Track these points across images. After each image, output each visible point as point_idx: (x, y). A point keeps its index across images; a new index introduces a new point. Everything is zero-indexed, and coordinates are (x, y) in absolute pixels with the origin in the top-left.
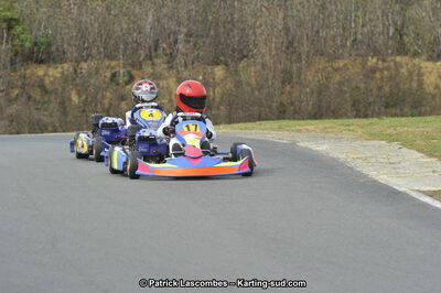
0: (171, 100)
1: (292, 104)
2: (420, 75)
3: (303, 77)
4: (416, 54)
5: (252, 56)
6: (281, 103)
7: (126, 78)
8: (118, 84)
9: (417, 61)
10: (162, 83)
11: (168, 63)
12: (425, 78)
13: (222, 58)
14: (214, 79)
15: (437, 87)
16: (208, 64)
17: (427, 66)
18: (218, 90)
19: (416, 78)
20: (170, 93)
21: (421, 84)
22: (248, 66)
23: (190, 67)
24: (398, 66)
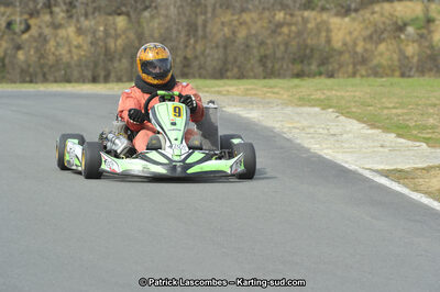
0: (70, 51)
1: (196, 57)
2: (328, 31)
3: (208, 30)
4: (323, 9)
5: (156, 8)
6: (185, 58)
7: (23, 27)
8: (15, 33)
9: (325, 16)
10: (62, 32)
11: (68, 11)
12: (333, 34)
13: (124, 9)
14: (115, 30)
15: (345, 44)
16: (110, 14)
17: (335, 21)
18: (119, 42)
19: (324, 34)
20: (70, 44)
21: (329, 41)
22: (152, 17)
23: (91, 17)
24: (305, 21)
